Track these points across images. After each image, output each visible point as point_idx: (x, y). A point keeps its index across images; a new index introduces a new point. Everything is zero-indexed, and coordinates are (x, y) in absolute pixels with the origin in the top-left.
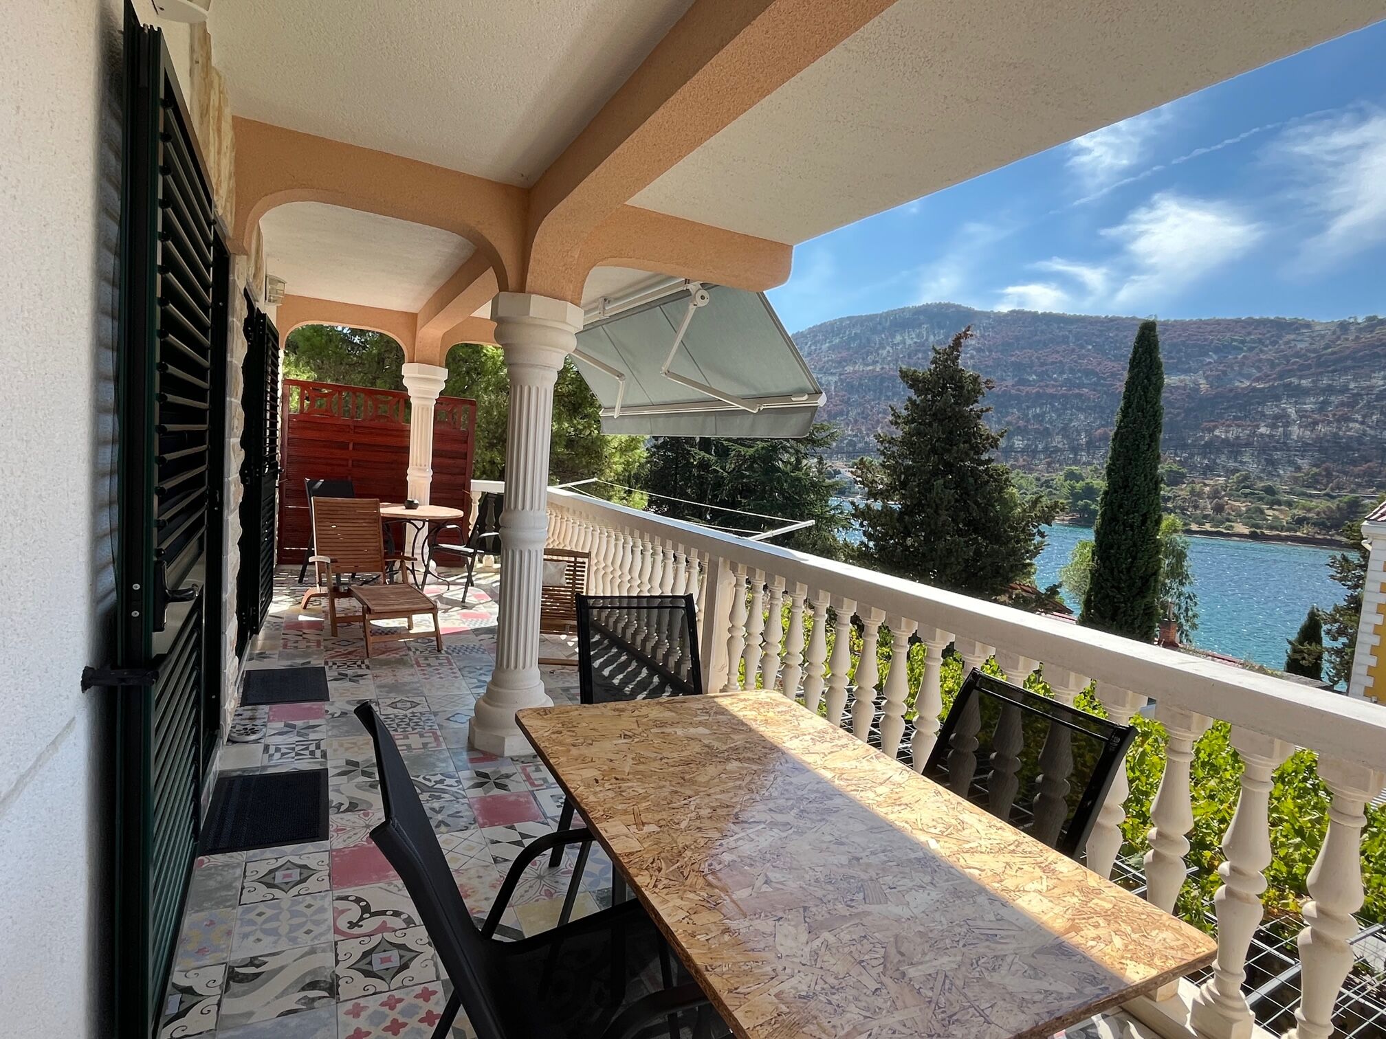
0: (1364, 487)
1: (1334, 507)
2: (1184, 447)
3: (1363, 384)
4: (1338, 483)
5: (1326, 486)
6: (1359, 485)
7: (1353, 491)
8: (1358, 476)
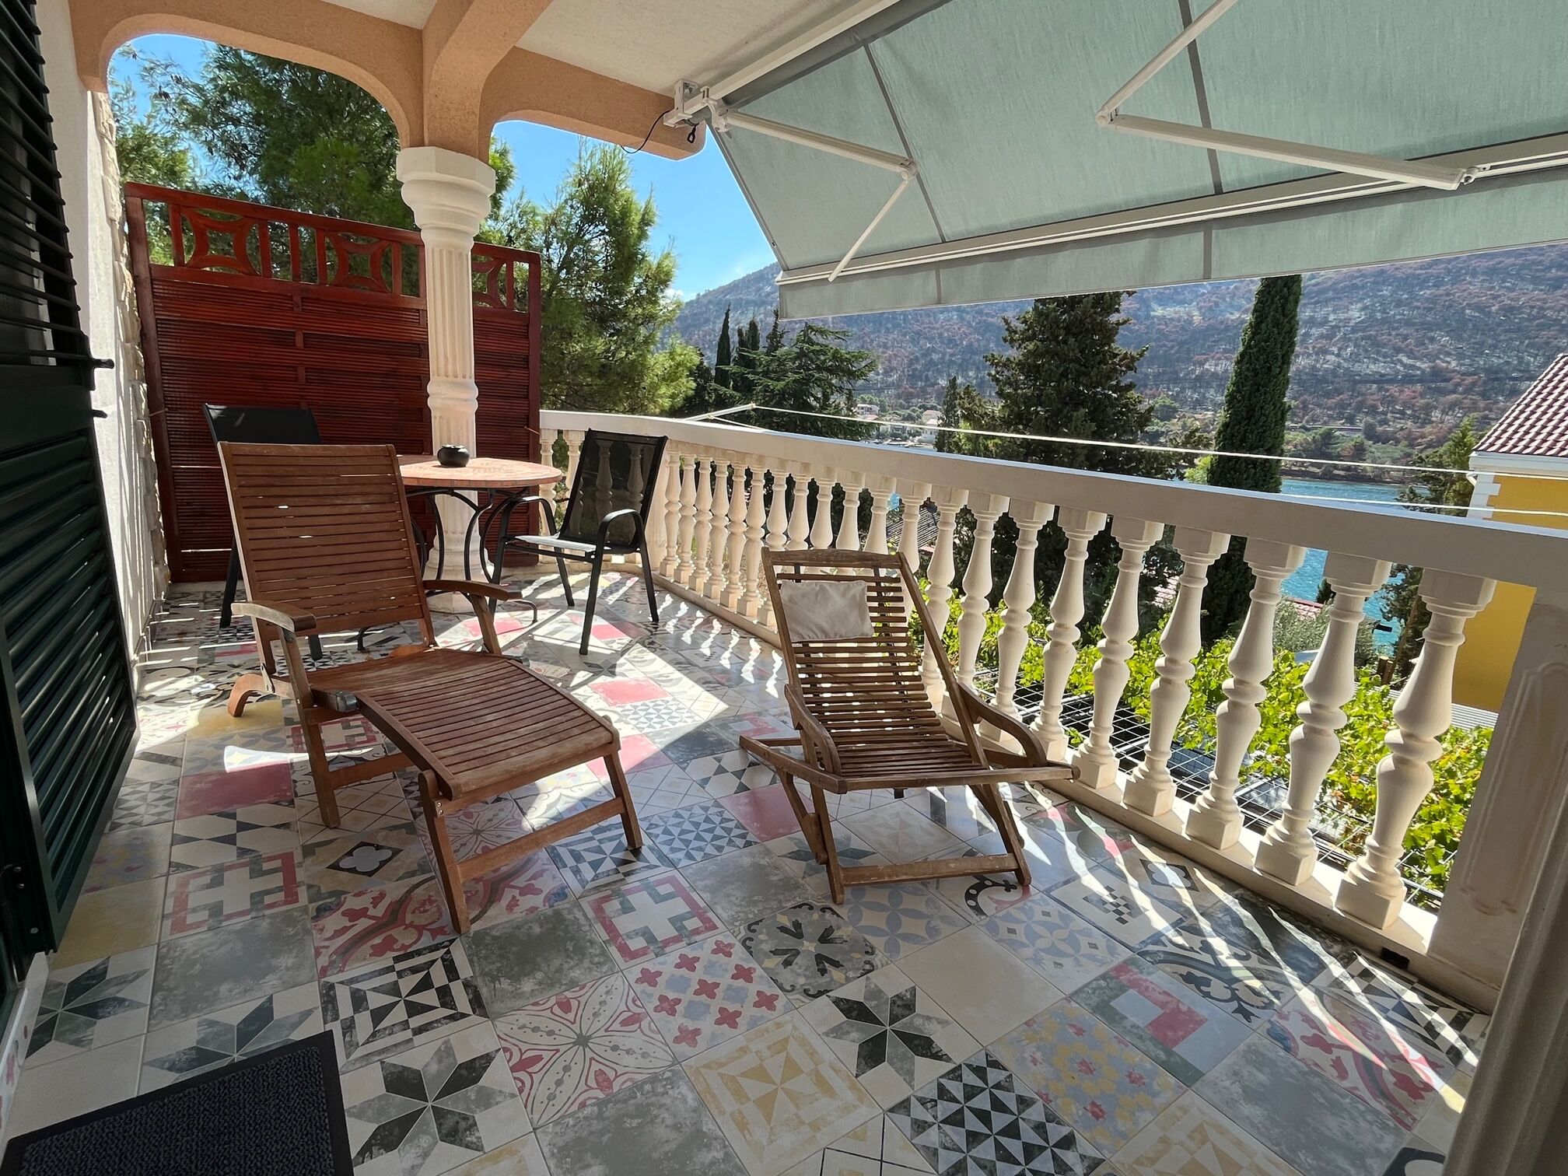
0: (1335, 419)
1: (1310, 439)
2: (1176, 380)
3: (1342, 316)
4: (1313, 415)
5: (1302, 418)
6: (1331, 417)
7: (1325, 423)
8: (1329, 409)
